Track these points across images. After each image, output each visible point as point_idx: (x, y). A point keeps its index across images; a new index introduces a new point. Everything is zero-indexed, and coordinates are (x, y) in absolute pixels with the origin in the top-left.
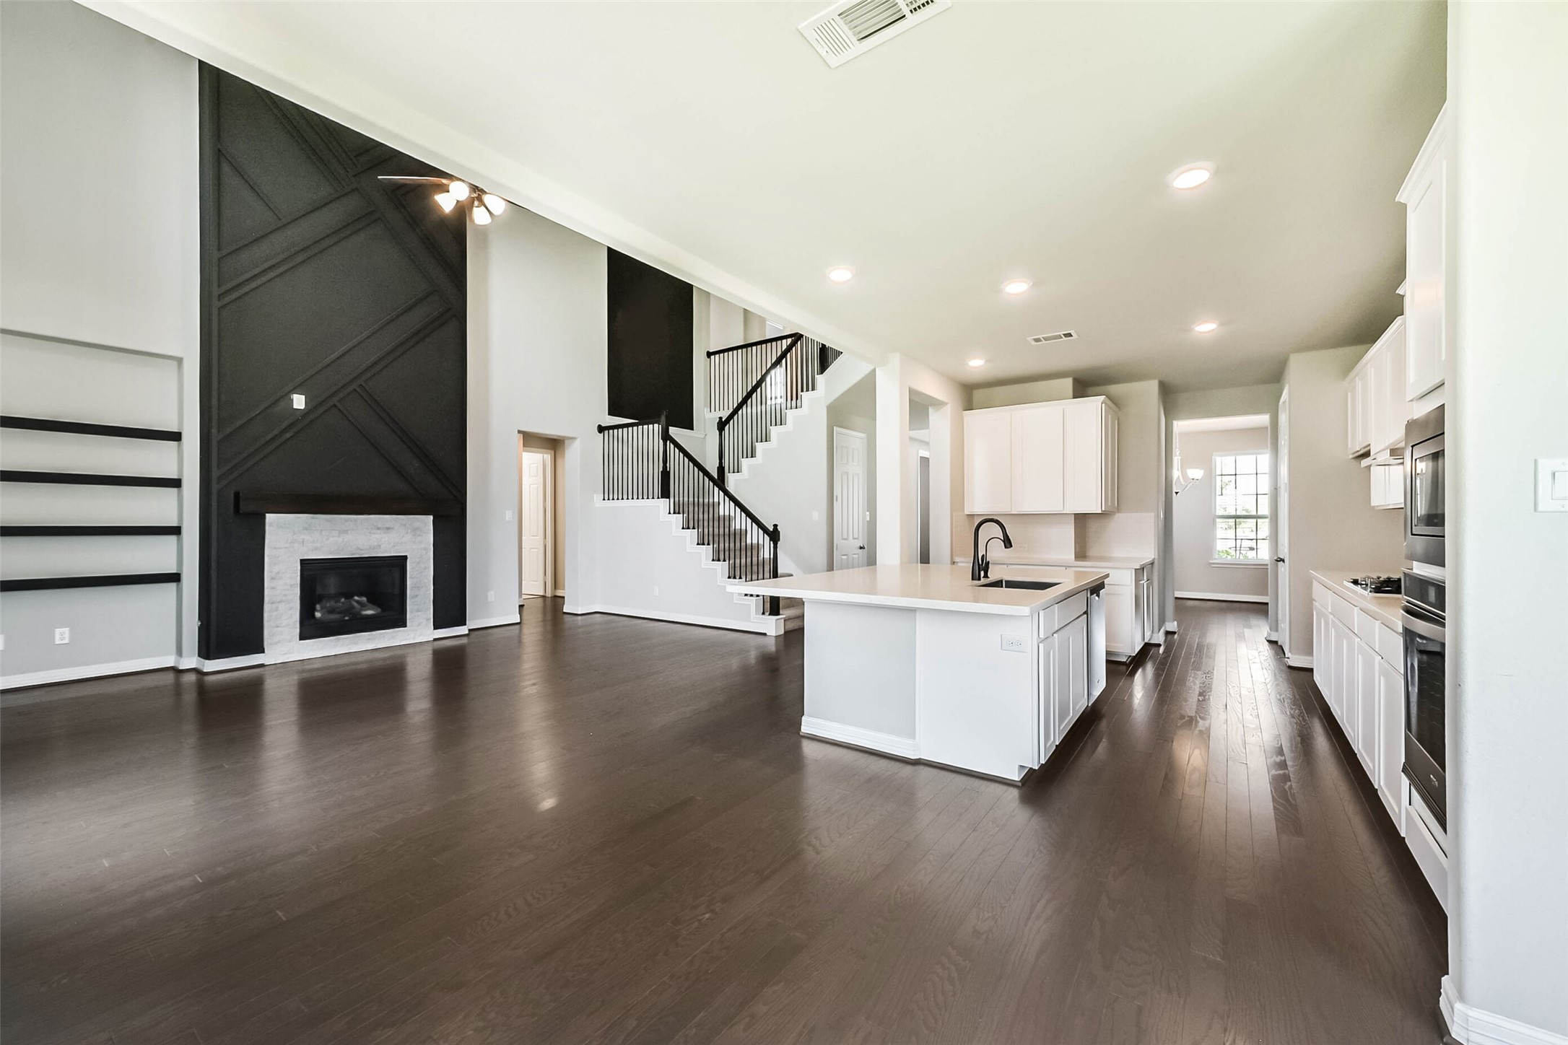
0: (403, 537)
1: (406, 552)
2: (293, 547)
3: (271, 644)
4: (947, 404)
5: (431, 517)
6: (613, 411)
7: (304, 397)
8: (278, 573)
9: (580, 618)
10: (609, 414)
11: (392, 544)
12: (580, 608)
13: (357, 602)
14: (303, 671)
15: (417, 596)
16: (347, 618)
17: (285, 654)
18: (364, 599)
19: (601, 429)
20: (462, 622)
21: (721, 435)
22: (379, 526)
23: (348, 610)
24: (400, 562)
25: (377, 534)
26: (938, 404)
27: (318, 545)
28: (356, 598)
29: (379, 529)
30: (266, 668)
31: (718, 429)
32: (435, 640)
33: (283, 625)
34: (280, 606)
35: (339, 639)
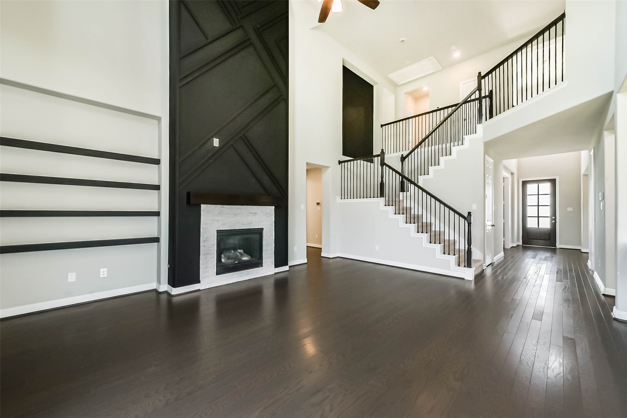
0: (261, 218)
1: (263, 226)
2: (213, 223)
3: (202, 278)
5: (274, 207)
6: (344, 154)
7: (218, 140)
8: (207, 238)
9: (331, 260)
10: (343, 155)
11: (257, 222)
12: (331, 255)
13: (239, 252)
14: (217, 293)
15: (267, 250)
16: (235, 262)
17: (210, 283)
18: (242, 251)
19: (340, 162)
20: (286, 264)
21: (402, 164)
22: (251, 212)
23: (236, 258)
24: (260, 232)
25: (251, 216)
27: (225, 222)
28: (238, 250)
29: (251, 213)
30: (201, 292)
31: (401, 161)
32: (275, 273)
33: (209, 267)
34: (208, 256)
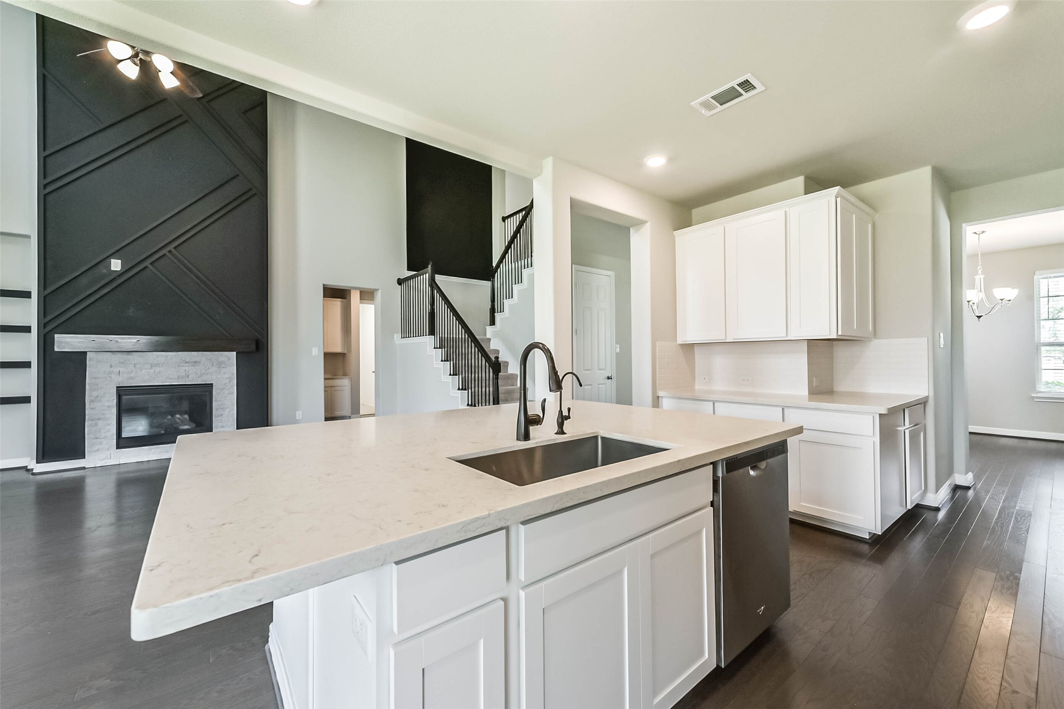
0: (209, 369)
1: (211, 380)
2: (111, 377)
3: (90, 452)
4: (647, 222)
5: (235, 353)
6: (408, 265)
7: (120, 261)
8: (97, 397)
10: (408, 270)
11: (199, 375)
13: (179, 418)
14: (119, 473)
15: (222, 415)
16: (163, 432)
17: (104, 459)
18: (186, 417)
19: (400, 282)
21: (493, 281)
22: (187, 360)
23: (167, 425)
24: (208, 388)
25: (186, 366)
26: (639, 223)
27: (132, 375)
28: (178, 416)
30: (86, 470)
33: (102, 437)
34: (99, 422)
35: (151, 449)
